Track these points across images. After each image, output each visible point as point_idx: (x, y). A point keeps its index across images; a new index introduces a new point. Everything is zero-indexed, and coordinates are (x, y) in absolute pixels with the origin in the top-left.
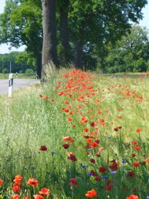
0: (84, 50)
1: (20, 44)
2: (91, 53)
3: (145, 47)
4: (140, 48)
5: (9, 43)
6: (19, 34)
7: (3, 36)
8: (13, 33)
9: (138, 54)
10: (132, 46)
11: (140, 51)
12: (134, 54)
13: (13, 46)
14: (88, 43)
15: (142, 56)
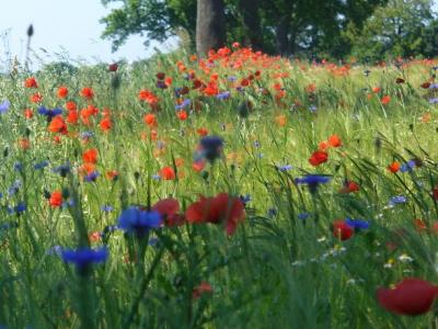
0: (301, 44)
1: (167, 33)
2: (315, 49)
3: (428, 32)
4: (418, 34)
5: (146, 33)
6: (164, 13)
7: (131, 18)
8: (152, 12)
9: (412, 47)
10: (400, 32)
11: (418, 42)
12: (405, 47)
13: (153, 38)
14: (310, 27)
15: (422, 52)
